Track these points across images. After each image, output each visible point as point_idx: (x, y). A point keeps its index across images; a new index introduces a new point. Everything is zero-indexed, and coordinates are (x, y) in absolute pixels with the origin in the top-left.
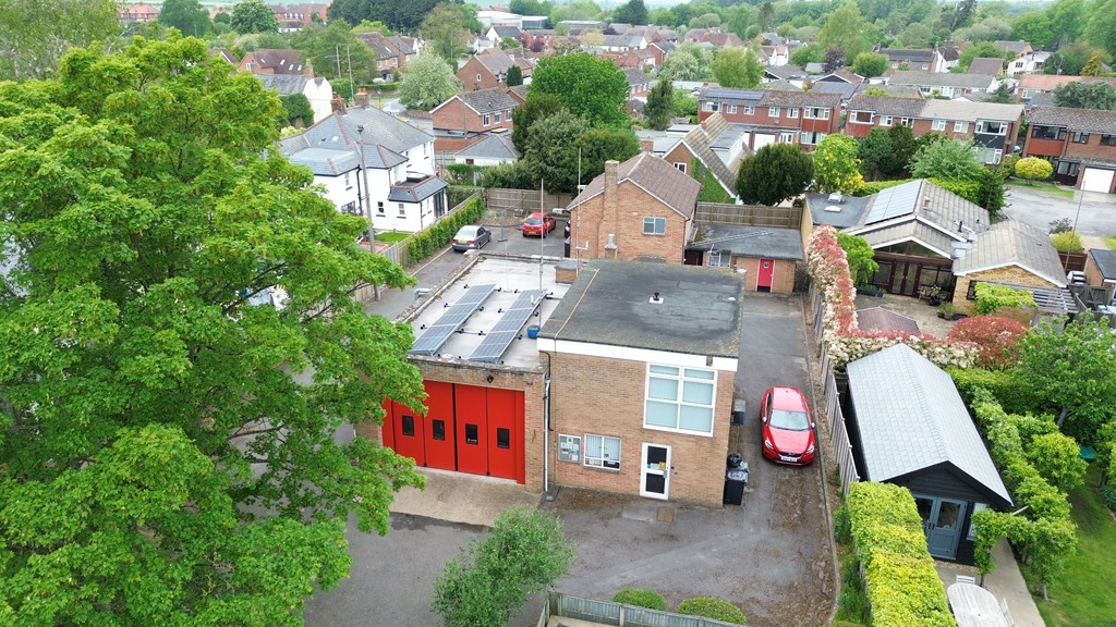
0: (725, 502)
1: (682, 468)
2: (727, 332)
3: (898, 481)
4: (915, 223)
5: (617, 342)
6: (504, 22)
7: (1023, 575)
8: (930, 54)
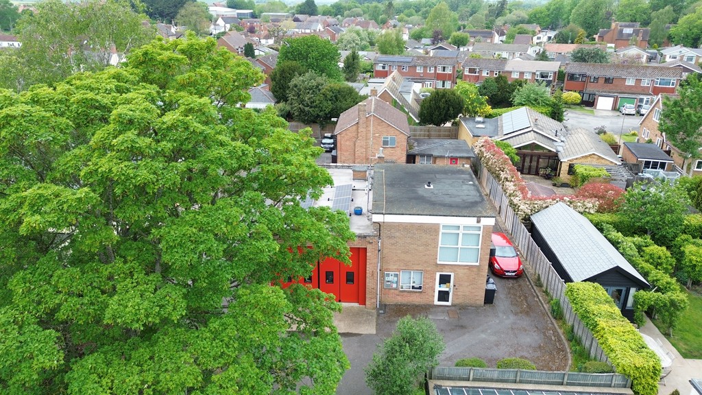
0: (485, 303)
1: (460, 285)
2: (480, 202)
3: (592, 279)
4: (532, 132)
5: (422, 213)
6: (225, 14)
7: (655, 325)
8: (491, 33)
